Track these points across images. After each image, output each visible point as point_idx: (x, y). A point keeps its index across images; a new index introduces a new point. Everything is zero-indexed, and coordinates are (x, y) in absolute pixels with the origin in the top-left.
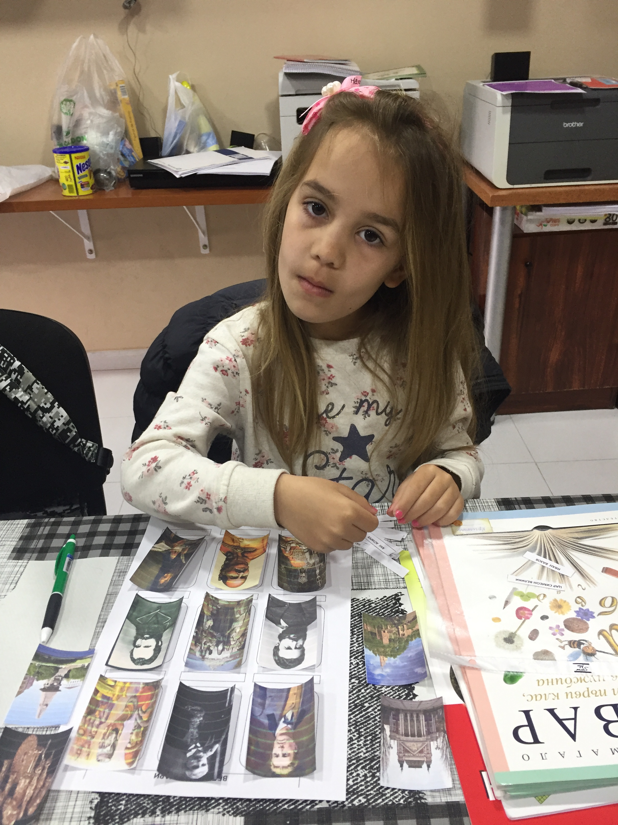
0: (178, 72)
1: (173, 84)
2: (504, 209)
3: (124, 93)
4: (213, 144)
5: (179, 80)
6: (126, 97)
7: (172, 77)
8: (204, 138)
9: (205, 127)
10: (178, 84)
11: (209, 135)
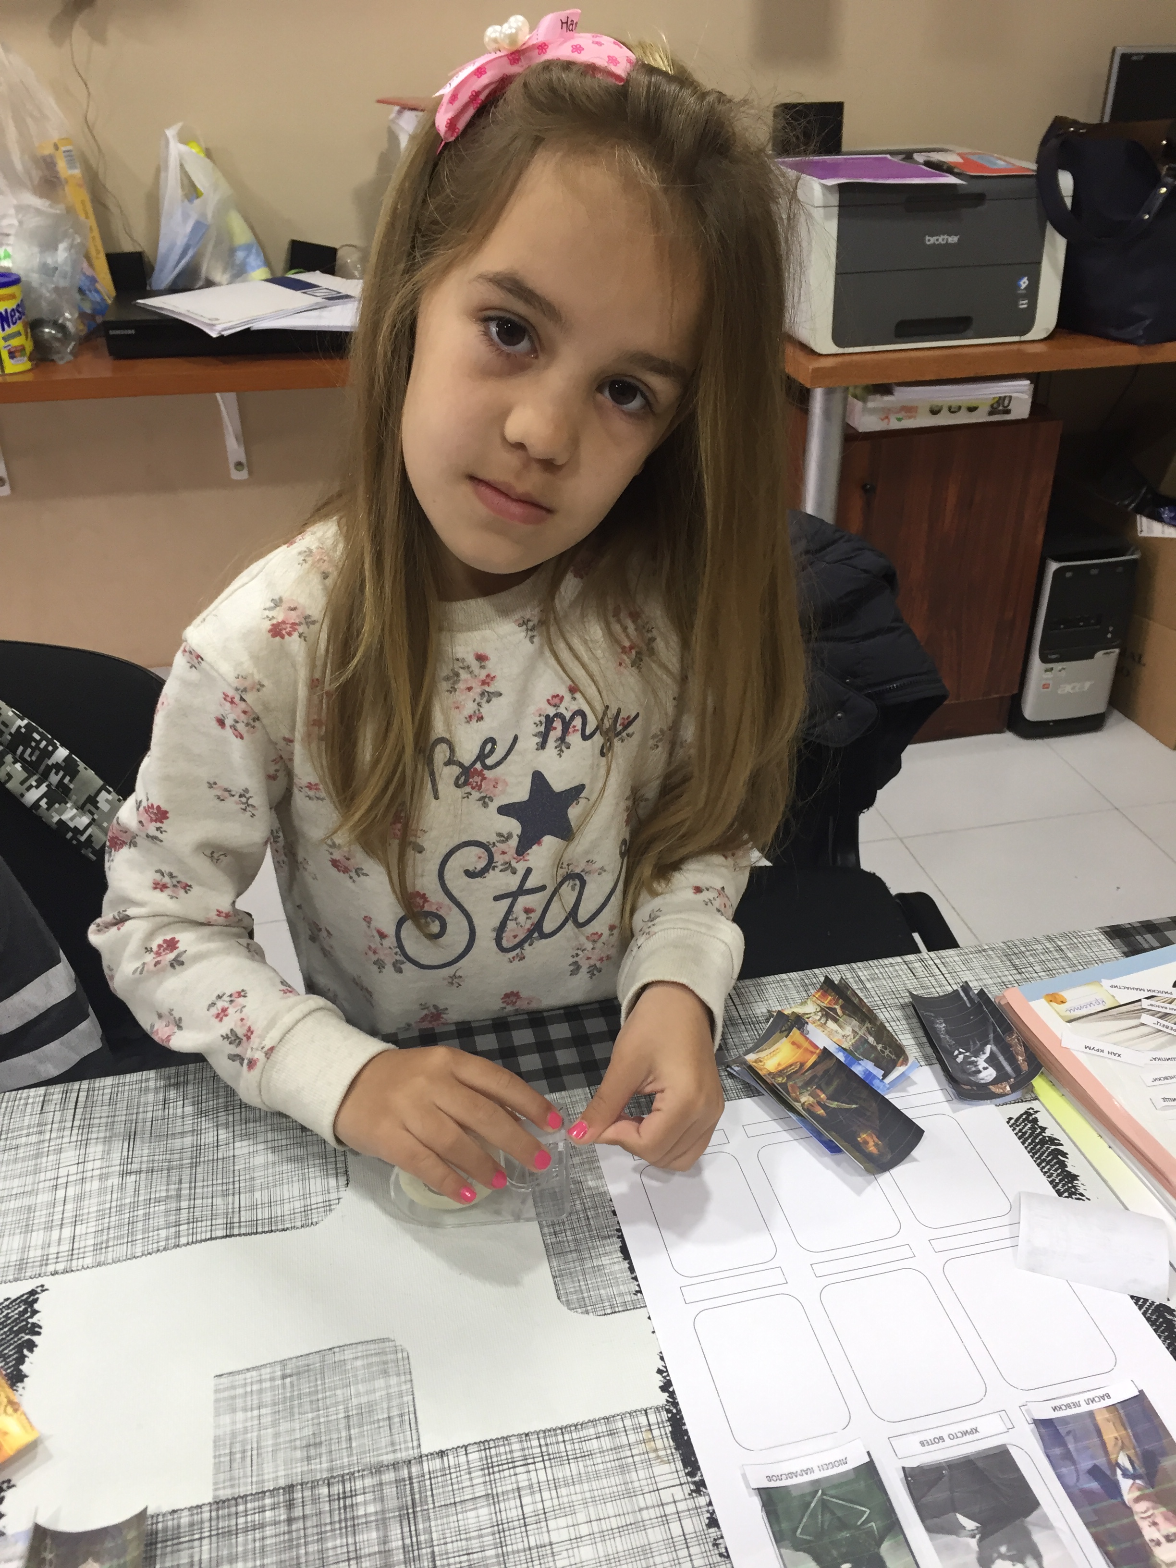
0: (180, 124)
1: (176, 149)
2: (829, 392)
3: (71, 163)
4: (259, 267)
5: (183, 139)
6: (77, 172)
7: (171, 133)
8: (240, 255)
9: (241, 234)
10: (182, 147)
11: (248, 248)
